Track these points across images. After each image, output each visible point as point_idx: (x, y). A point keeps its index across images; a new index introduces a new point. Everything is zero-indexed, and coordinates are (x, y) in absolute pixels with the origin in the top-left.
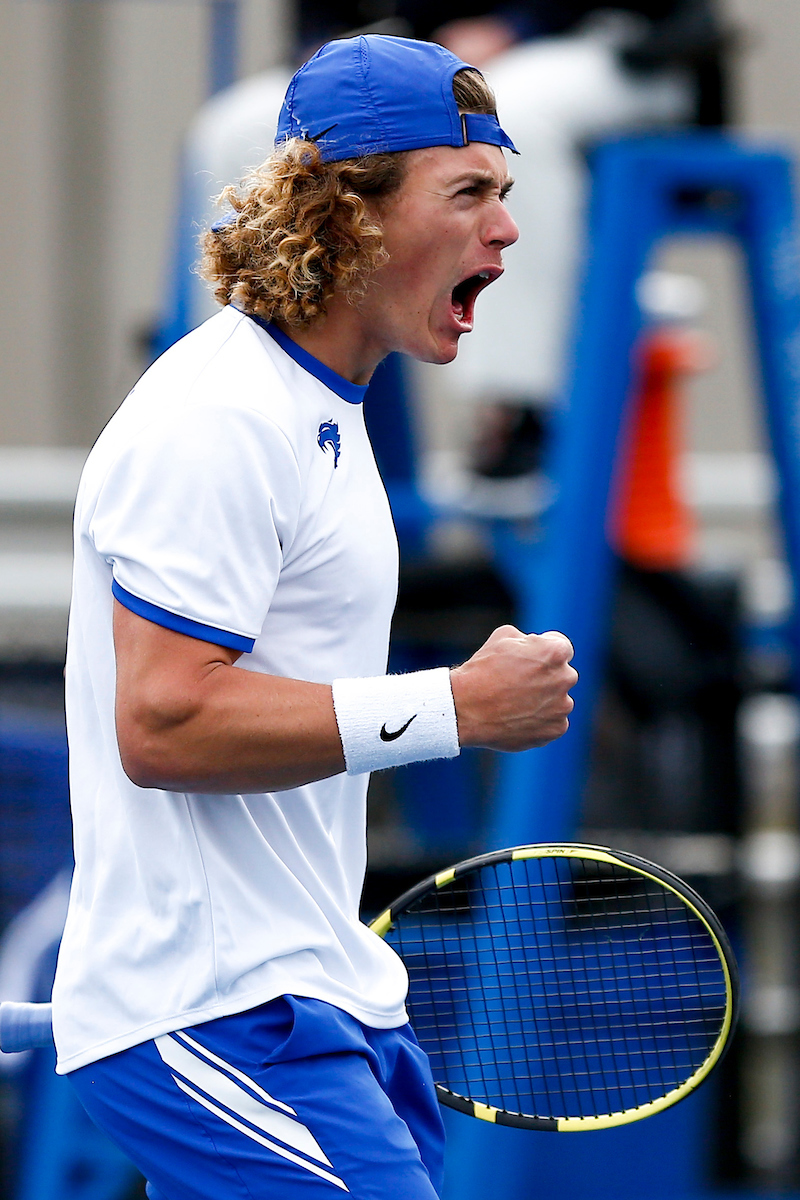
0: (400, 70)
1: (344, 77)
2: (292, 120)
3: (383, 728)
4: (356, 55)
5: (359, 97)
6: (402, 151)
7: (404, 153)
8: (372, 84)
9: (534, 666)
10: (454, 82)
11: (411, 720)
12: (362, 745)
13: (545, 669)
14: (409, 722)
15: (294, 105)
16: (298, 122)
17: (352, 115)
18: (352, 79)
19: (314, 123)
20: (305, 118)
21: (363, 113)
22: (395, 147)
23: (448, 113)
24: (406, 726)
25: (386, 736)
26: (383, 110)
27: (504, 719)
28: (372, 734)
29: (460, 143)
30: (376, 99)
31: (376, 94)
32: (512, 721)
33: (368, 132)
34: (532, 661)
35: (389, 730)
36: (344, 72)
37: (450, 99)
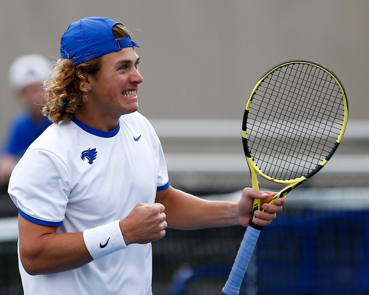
0: (94, 30)
1: (77, 36)
2: (64, 52)
3: (100, 244)
4: (80, 27)
5: (83, 41)
6: (100, 56)
7: (100, 57)
8: (86, 36)
9: (147, 216)
10: (113, 30)
11: (109, 240)
12: (95, 251)
13: (150, 216)
14: (108, 241)
15: (64, 47)
16: (66, 53)
17: (82, 47)
18: (80, 36)
19: (71, 52)
20: (68, 51)
21: (85, 47)
22: (97, 56)
23: (113, 41)
24: (107, 242)
25: (102, 246)
26: (91, 44)
27: (139, 234)
28: (97, 247)
29: (118, 50)
30: (88, 41)
31: (88, 39)
32: (141, 234)
33: (88, 52)
34: (146, 214)
35: (103, 244)
36: (77, 34)
37: (112, 36)
